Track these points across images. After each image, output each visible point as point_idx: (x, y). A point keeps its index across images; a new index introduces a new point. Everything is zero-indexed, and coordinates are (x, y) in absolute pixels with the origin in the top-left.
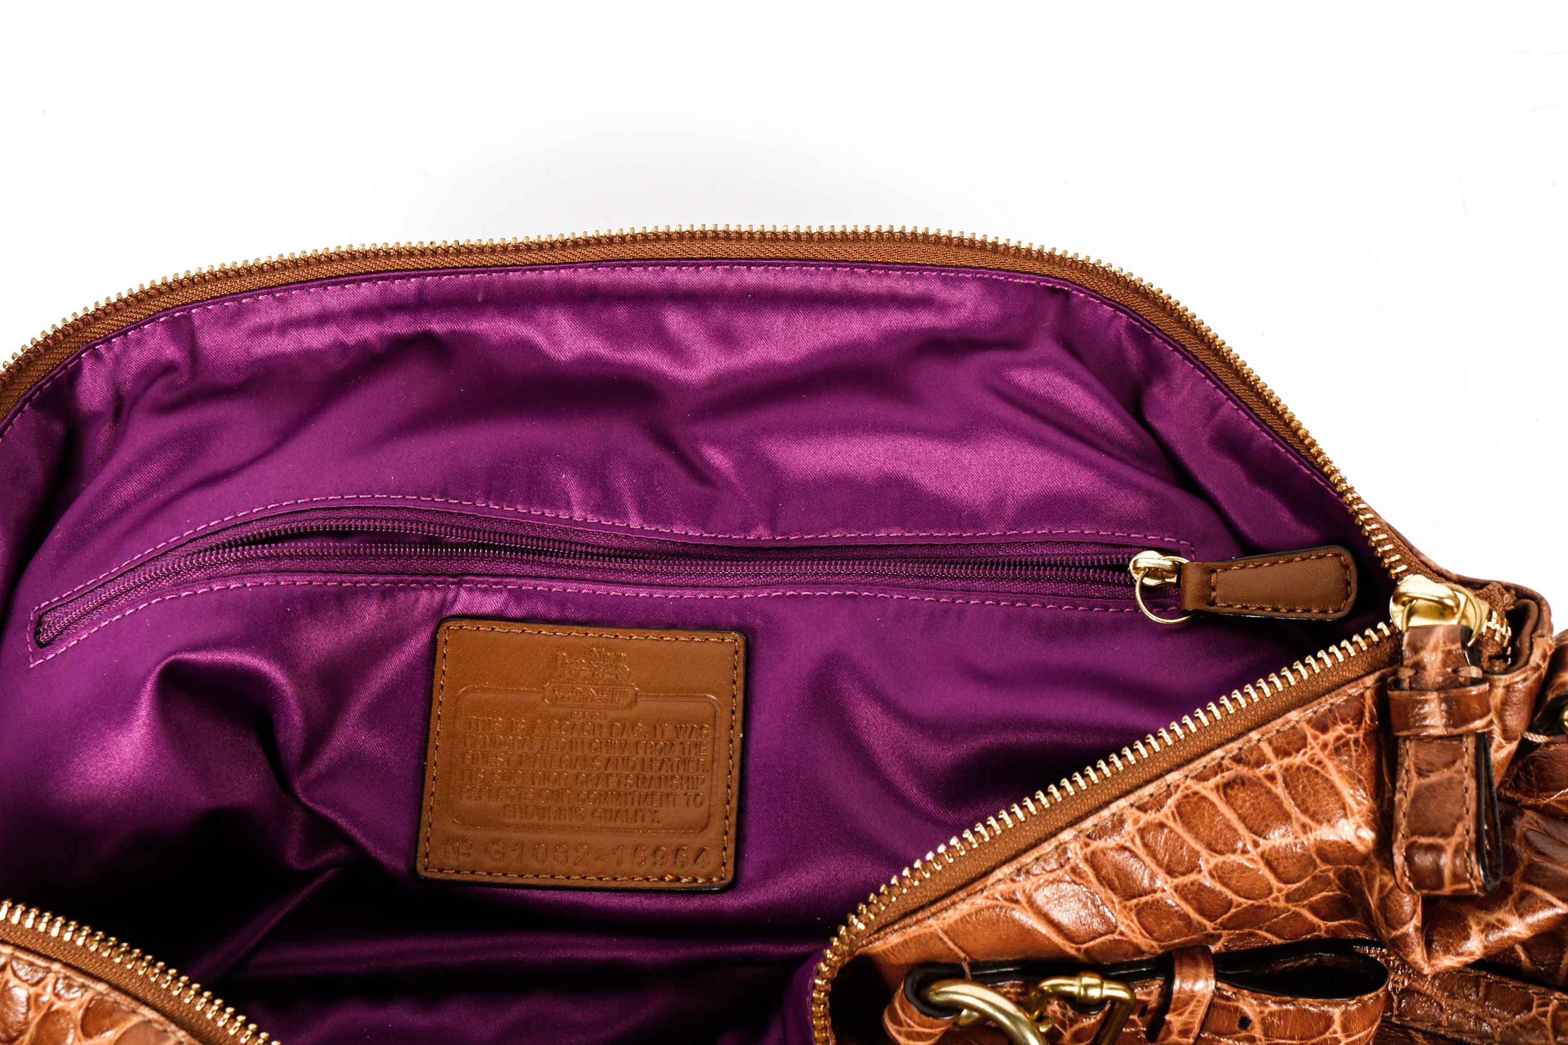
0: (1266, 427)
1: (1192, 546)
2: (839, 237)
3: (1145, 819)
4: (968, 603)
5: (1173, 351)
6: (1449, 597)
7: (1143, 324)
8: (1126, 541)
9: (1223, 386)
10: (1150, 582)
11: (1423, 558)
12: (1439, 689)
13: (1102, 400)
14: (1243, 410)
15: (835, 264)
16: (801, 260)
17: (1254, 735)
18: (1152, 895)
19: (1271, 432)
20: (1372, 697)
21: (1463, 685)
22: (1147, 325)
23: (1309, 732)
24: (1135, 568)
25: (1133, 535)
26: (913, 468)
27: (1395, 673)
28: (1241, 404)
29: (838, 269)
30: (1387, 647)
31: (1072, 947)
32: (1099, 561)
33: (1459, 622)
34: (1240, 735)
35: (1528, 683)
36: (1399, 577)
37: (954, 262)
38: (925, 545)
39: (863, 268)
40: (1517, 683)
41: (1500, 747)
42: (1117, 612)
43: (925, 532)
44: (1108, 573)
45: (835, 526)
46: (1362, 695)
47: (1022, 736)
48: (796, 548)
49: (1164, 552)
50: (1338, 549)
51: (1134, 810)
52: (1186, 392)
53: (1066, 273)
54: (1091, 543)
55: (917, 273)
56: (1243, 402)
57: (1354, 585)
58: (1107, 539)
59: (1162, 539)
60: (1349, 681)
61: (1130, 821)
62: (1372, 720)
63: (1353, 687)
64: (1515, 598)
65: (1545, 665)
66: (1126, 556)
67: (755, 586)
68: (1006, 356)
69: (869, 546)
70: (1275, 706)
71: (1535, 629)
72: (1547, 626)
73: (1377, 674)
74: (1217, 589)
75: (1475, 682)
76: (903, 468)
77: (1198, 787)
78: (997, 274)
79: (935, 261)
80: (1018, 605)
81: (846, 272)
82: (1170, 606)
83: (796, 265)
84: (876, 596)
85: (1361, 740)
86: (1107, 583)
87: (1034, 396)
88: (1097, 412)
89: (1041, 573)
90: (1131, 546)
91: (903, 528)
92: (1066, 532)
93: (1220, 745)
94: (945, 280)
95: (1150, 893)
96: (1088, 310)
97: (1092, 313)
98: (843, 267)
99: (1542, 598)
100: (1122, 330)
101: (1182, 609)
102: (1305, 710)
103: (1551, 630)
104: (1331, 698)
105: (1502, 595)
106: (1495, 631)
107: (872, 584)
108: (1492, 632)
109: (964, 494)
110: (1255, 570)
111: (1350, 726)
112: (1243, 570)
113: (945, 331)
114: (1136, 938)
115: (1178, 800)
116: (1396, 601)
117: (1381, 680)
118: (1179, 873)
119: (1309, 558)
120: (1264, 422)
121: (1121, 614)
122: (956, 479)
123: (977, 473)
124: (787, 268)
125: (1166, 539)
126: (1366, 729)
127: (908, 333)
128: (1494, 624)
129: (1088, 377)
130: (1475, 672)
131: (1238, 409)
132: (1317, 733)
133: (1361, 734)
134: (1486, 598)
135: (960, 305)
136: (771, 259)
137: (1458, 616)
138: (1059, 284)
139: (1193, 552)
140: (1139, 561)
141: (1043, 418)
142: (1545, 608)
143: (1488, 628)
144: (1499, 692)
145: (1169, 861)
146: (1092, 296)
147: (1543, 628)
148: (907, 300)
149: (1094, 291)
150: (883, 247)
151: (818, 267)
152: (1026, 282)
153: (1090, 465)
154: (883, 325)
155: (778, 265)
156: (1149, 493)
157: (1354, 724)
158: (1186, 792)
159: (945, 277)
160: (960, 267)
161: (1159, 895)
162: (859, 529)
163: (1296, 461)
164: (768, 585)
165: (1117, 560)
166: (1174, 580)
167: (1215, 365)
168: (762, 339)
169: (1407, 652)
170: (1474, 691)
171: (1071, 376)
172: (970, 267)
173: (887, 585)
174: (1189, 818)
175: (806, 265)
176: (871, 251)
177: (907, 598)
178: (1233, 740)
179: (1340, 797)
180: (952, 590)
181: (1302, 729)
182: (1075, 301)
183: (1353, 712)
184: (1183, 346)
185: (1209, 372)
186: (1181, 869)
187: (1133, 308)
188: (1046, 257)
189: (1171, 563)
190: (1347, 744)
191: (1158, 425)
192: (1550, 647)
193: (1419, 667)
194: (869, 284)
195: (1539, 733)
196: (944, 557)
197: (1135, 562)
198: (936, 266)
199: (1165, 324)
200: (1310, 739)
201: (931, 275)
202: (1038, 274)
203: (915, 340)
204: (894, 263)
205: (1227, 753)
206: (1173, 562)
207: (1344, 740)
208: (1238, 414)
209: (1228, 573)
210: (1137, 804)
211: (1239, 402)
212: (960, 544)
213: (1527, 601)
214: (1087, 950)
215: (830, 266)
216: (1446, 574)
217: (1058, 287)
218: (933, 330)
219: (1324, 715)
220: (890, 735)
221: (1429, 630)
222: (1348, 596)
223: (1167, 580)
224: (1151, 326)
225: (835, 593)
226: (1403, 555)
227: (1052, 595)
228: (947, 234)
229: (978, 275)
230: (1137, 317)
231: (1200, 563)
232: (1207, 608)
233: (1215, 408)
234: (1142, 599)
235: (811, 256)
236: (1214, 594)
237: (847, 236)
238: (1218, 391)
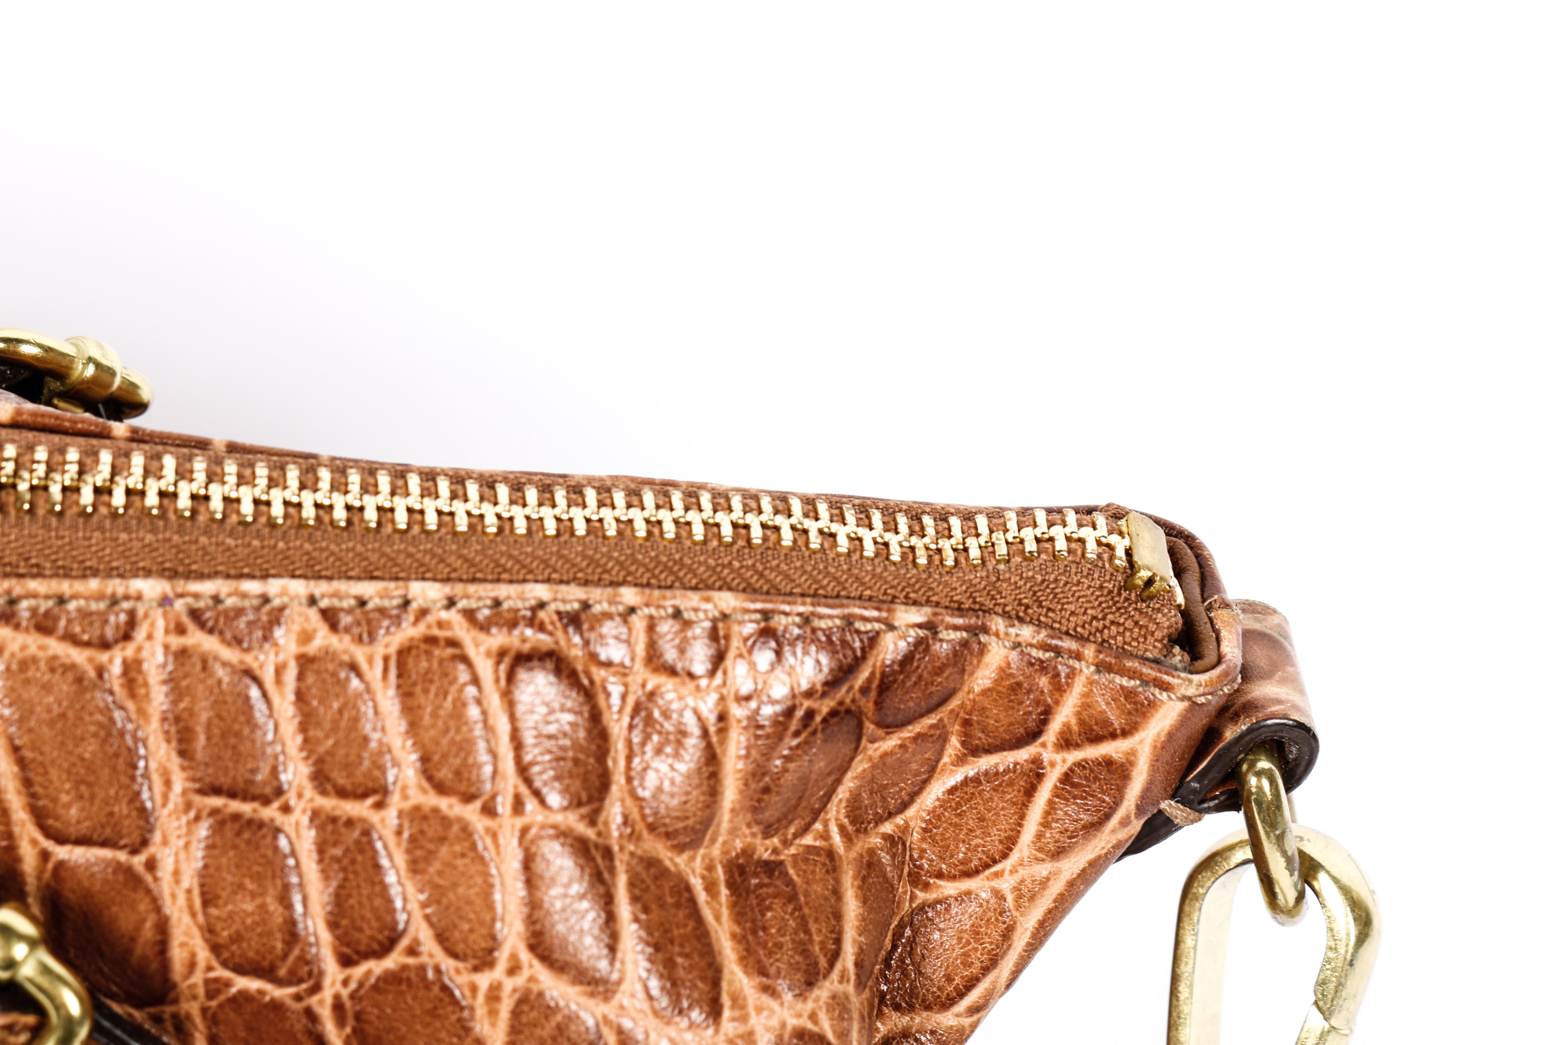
3: (326, 642)
18: (256, 805)
31: (34, 842)
51: (313, 614)
61: (296, 628)
77: (461, 630)
85: (818, 719)
95: (254, 798)
114: (174, 896)
115: (412, 639)
118: (334, 786)
145: (330, 753)
158: (436, 632)
161: (270, 812)
174: (414, 684)
179: (715, 802)
186: (342, 781)
210: (324, 603)
214: (61, 864)
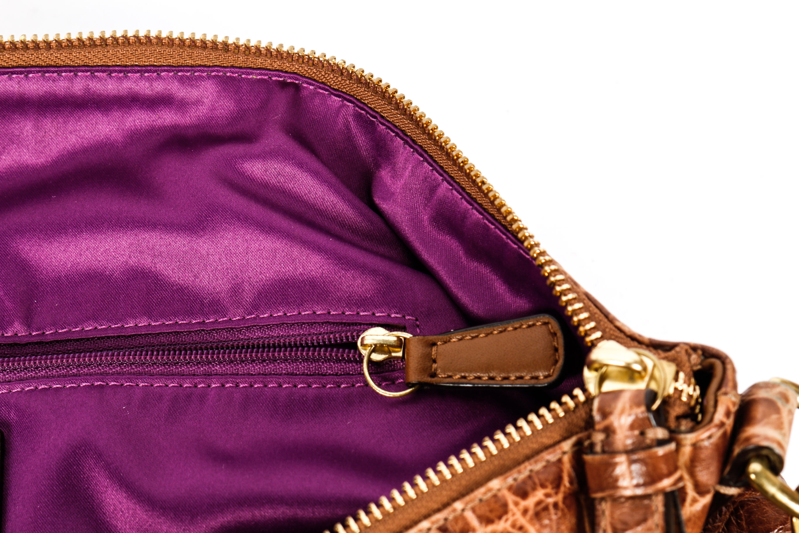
0: (476, 205)
1: (417, 320)
2: (76, 43)
4: (209, 386)
5: (396, 136)
6: (636, 362)
7: (367, 112)
8: (356, 319)
9: (438, 168)
10: (377, 357)
11: (618, 324)
12: (628, 452)
13: (330, 186)
14: (456, 190)
15: (74, 69)
16: (42, 67)
17: (458, 505)
19: (481, 210)
20: (570, 461)
21: (649, 447)
22: (371, 112)
23: (510, 498)
24: (362, 344)
25: (362, 314)
26: (156, 260)
27: (589, 437)
28: (454, 184)
29: (79, 74)
30: (582, 413)
32: (330, 339)
33: (648, 385)
34: (446, 505)
35: (713, 440)
36: (593, 344)
37: (190, 62)
38: (171, 333)
39: (104, 71)
40: (703, 440)
41: (694, 501)
42: (349, 387)
43: (171, 320)
44: (338, 351)
45: (88, 319)
46: (560, 461)
47: (257, 513)
48: (51, 342)
49: (390, 327)
50: (546, 318)
52: (407, 173)
53: (295, 68)
54: (323, 323)
55: (155, 74)
56: (456, 182)
57: (561, 351)
58: (338, 318)
59: (389, 316)
60: (547, 448)
62: (571, 482)
63: (550, 453)
64: (702, 358)
65: (729, 422)
66: (355, 334)
67: (10, 381)
68: (240, 149)
69: (119, 337)
70: (478, 475)
71: (719, 387)
72: (730, 384)
73: (574, 439)
74: (437, 361)
75: (661, 443)
76: (147, 261)
78: (231, 72)
79: (171, 62)
80: (256, 386)
81: (87, 76)
82: (397, 378)
83: (38, 72)
84: (122, 385)
85: (560, 504)
86: (338, 361)
87: (266, 185)
88: (326, 198)
89: (276, 354)
90: (360, 324)
91: (150, 317)
92: (300, 313)
93: (426, 517)
94: (181, 80)
96: (317, 101)
97: (322, 104)
98: (83, 71)
99: (727, 357)
100: (350, 119)
101: (407, 382)
102: (506, 478)
103: (735, 387)
104: (531, 464)
105: (689, 355)
106: (682, 391)
107: (119, 374)
108: (679, 393)
109: (205, 282)
110: (472, 341)
111: (549, 490)
112: (461, 342)
113: (186, 127)
116: (589, 368)
117: (578, 444)
119: (520, 327)
120: (475, 200)
121: (352, 389)
122: (196, 269)
123: (215, 262)
124: (31, 75)
125: (393, 316)
126: (565, 492)
127: (152, 131)
128: (681, 385)
129: (316, 165)
130: (661, 433)
131: (452, 189)
132: (518, 499)
133: (559, 498)
134: (673, 360)
135: (198, 102)
136: (13, 67)
137: (647, 379)
138: (290, 78)
139: (418, 326)
140: (366, 338)
141: (275, 207)
142: (729, 367)
143: (676, 389)
144: (687, 450)
146: (320, 88)
147: (726, 386)
148: (148, 99)
149: (323, 83)
150: (120, 51)
151: (59, 73)
152: (259, 77)
153: (318, 249)
154: (128, 124)
155: (21, 73)
156: (374, 272)
157: (553, 488)
159: (181, 77)
160: (196, 66)
162: (108, 321)
163: (504, 237)
164: (21, 380)
165: (347, 338)
166: (400, 354)
167: (432, 149)
168: (13, 143)
169: (597, 417)
170: (661, 451)
171: (300, 165)
172: (205, 66)
173: (134, 374)
175: (48, 72)
176: (109, 55)
177: (152, 385)
178: (438, 510)
180: (194, 375)
181: (504, 496)
182: (305, 93)
183: (551, 477)
184: (403, 132)
185: (426, 155)
187: (359, 98)
188: (274, 53)
189: (395, 339)
190: (546, 508)
191: (384, 206)
192: (734, 404)
193: (609, 431)
194: (110, 87)
195: (730, 486)
196: (189, 343)
197: (363, 339)
198: (173, 66)
199: (388, 112)
200: (511, 506)
201: (168, 75)
202: (269, 70)
203: (159, 138)
204: (132, 66)
205: (433, 523)
206: (398, 337)
207: (543, 505)
208: (452, 194)
209: (448, 345)
211: (452, 182)
212: (203, 330)
213: (713, 360)
215: (70, 71)
216: (638, 338)
217: (289, 81)
218: (175, 127)
219: (524, 482)
220: (135, 519)
221: (616, 394)
222: (556, 362)
223: (393, 354)
224: (374, 114)
225: (84, 384)
226: (598, 322)
227: (288, 374)
228: (179, 36)
229: (213, 74)
230: (362, 105)
231: (421, 337)
232: (429, 380)
233: (433, 189)
234: (370, 374)
235: (53, 63)
236: (435, 366)
237: (83, 42)
238: (434, 172)
